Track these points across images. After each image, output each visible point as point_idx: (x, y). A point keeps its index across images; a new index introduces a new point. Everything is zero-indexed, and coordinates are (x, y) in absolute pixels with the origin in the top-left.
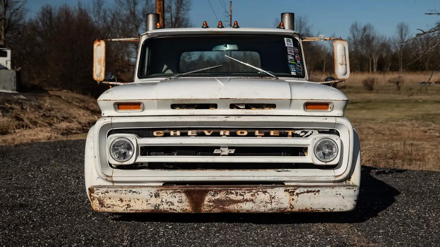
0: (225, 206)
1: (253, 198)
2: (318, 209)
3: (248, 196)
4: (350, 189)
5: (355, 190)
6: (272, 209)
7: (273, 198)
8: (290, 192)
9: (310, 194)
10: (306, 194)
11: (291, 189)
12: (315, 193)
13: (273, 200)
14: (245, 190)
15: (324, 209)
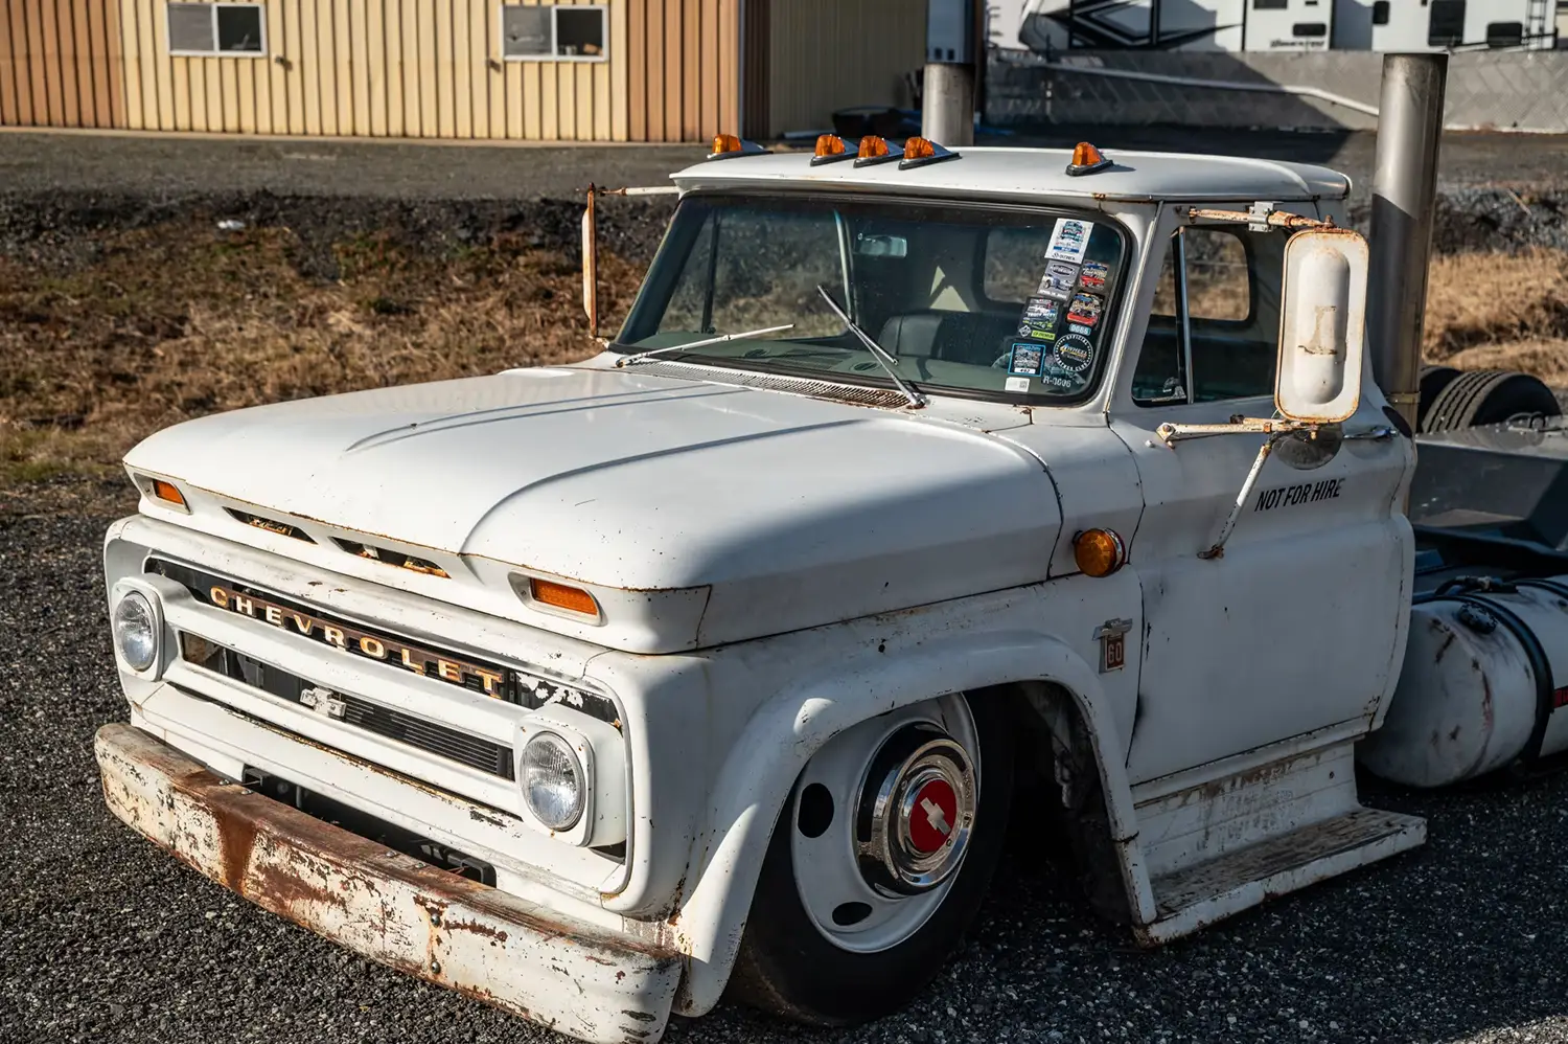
0: (286, 897)
1: (345, 894)
2: (509, 1005)
3: (334, 883)
4: (598, 961)
5: (621, 975)
6: (384, 955)
7: (389, 914)
8: (431, 911)
9: (479, 937)
10: (467, 932)
11: (433, 902)
12: (492, 939)
13: (389, 923)
14: (327, 860)
15: (523, 1009)
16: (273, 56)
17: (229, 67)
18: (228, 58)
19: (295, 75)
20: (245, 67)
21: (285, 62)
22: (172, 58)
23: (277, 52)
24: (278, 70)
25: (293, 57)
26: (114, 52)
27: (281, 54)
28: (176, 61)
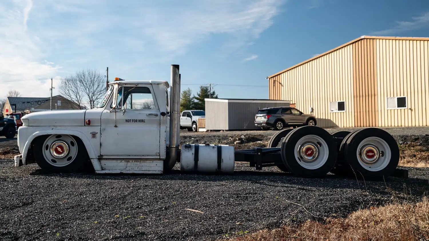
16: (408, 108)
17: (399, 111)
18: (399, 109)
19: (413, 112)
20: (403, 111)
21: (411, 109)
22: (388, 110)
23: (409, 107)
24: (410, 111)
25: (413, 108)
26: (376, 109)
27: (410, 108)
28: (388, 111)
